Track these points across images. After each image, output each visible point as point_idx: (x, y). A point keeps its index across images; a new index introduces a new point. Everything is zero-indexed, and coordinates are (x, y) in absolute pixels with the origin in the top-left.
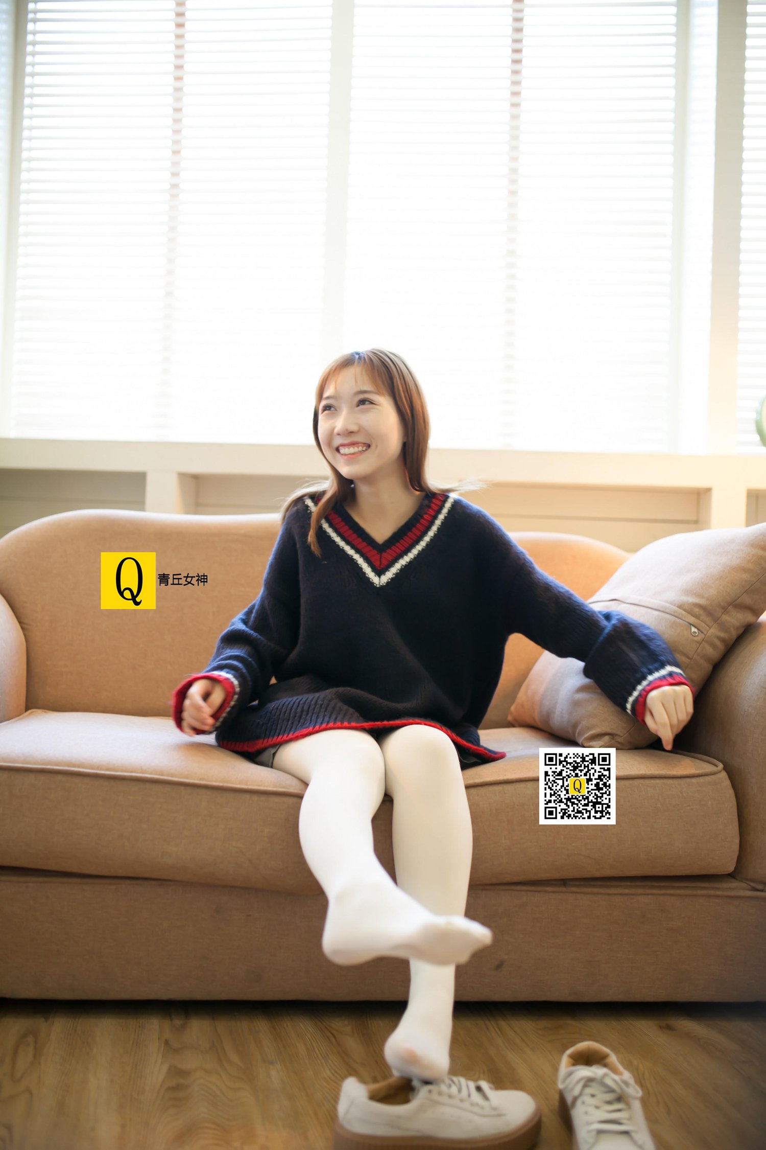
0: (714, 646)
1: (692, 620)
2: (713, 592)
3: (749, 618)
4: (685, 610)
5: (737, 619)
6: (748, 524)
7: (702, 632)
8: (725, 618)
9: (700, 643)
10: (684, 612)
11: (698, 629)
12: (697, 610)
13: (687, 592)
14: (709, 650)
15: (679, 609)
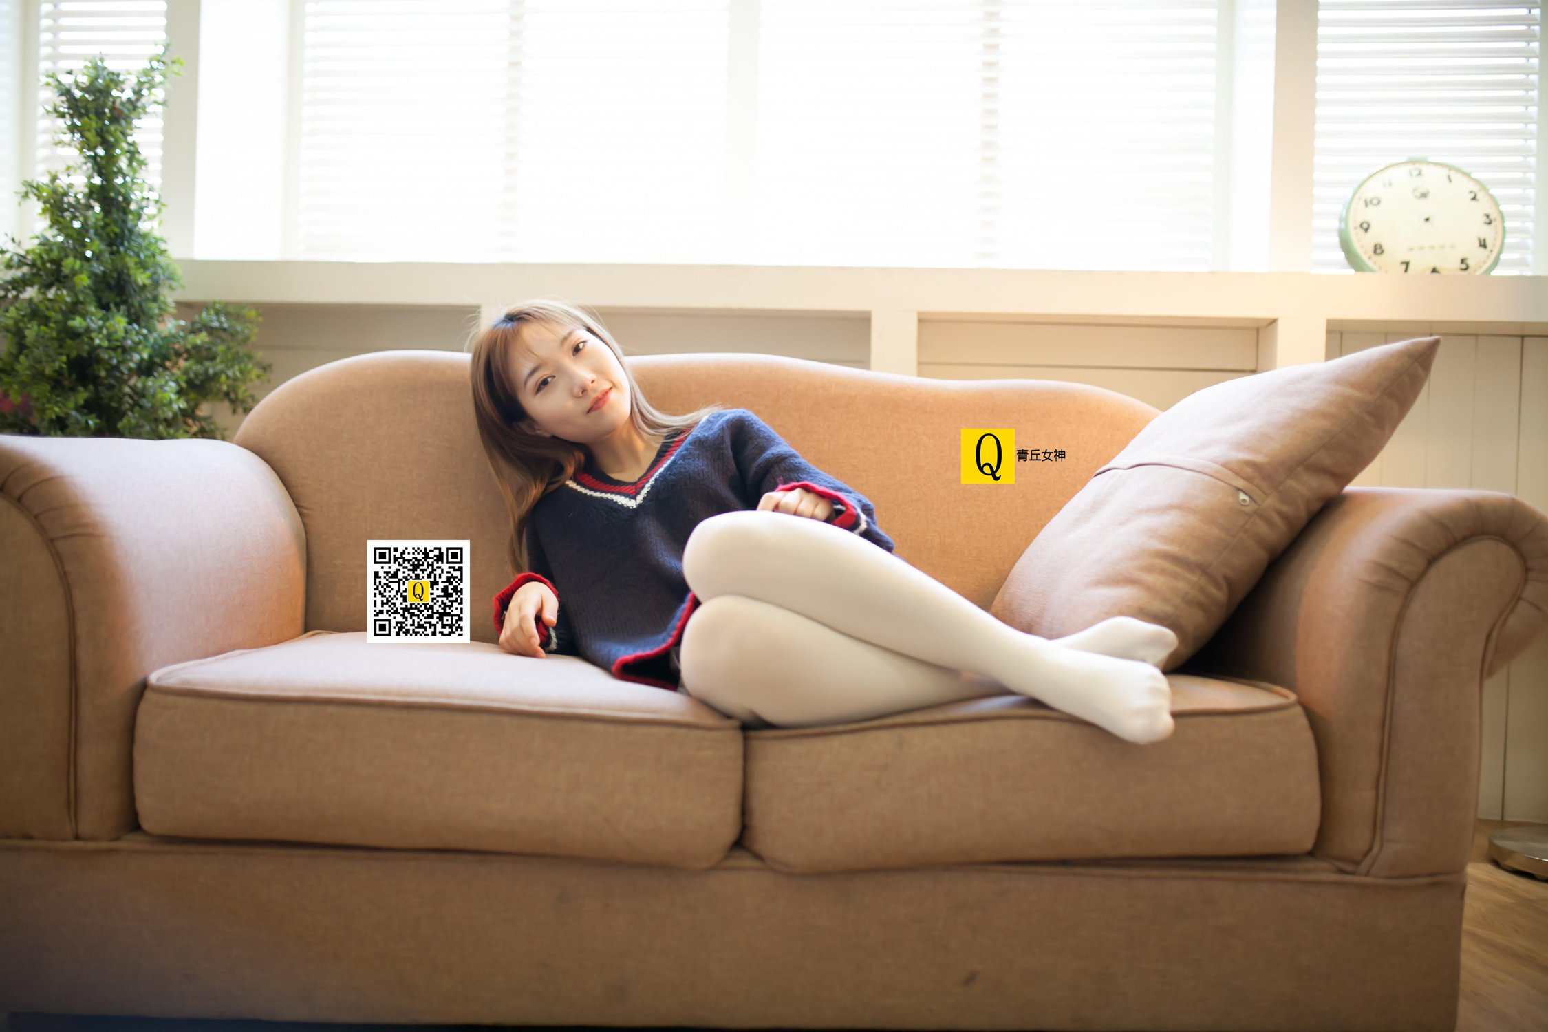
0: (1270, 523)
1: (1240, 483)
2: (1275, 446)
3: (1328, 486)
4: (1231, 470)
5: (1309, 486)
6: (1329, 357)
7: (1255, 502)
8: (1291, 483)
9: (1249, 515)
10: (1230, 473)
11: (1250, 497)
12: (1249, 471)
13: (1238, 446)
14: (1263, 529)
15: (1223, 468)
